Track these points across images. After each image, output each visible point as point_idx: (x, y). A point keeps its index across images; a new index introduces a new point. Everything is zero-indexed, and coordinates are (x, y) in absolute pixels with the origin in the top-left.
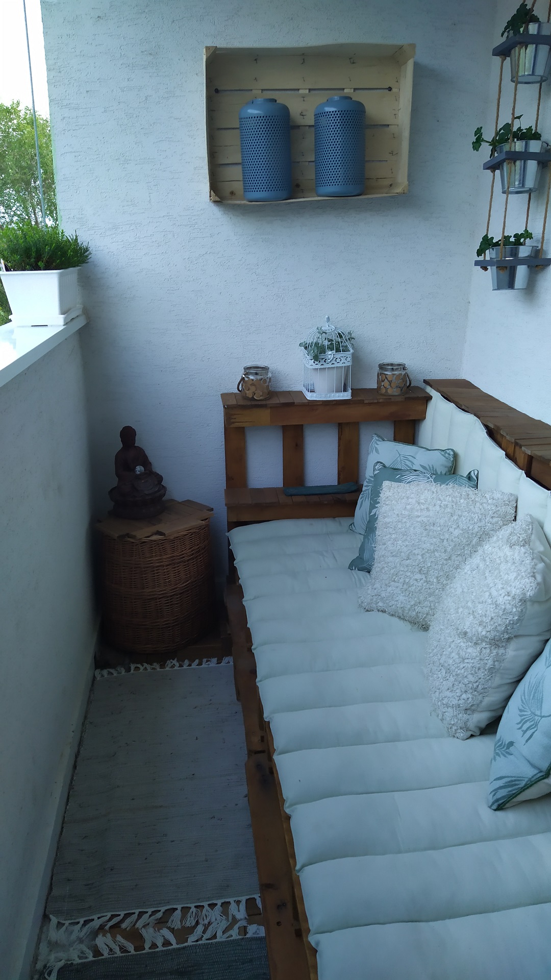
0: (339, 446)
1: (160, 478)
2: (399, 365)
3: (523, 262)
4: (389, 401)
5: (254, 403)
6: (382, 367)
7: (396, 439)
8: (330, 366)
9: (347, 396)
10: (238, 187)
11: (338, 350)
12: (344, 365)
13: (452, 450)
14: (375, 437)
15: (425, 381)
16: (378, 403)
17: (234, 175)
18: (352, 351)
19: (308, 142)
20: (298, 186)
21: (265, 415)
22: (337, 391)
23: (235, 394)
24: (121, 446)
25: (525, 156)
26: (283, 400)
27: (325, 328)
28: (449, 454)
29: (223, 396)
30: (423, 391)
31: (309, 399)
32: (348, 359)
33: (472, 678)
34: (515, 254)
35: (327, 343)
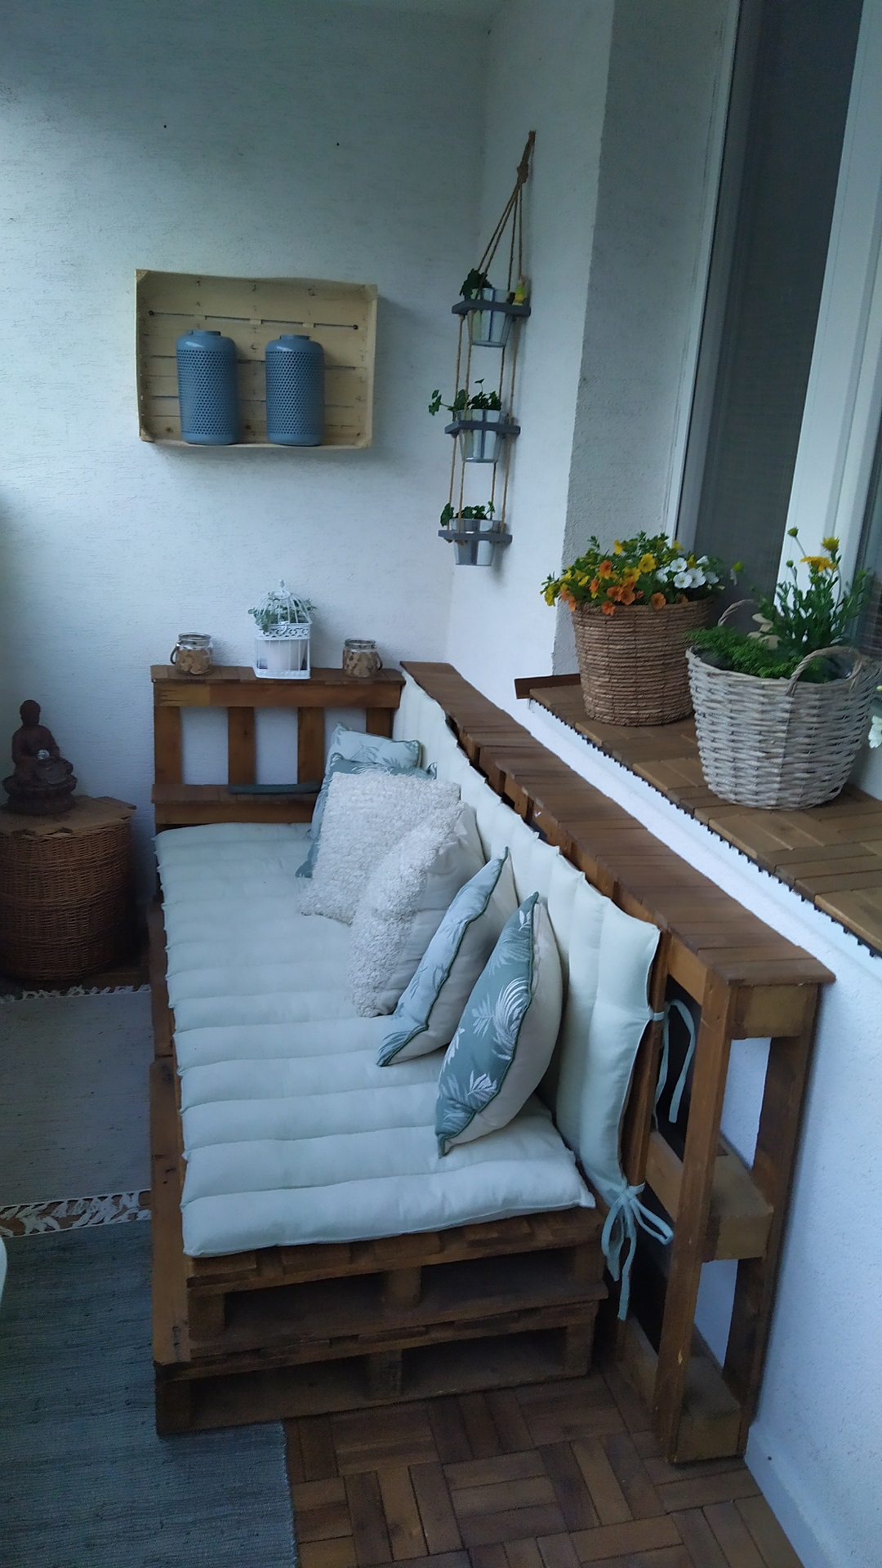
0: (299, 736)
1: (69, 767)
2: (368, 642)
3: (484, 536)
4: (354, 683)
5: (189, 678)
6: (349, 643)
7: (370, 730)
8: (283, 638)
9: (305, 675)
10: (175, 423)
11: (293, 621)
12: (300, 638)
13: (418, 742)
14: (339, 727)
15: (402, 664)
16: (342, 686)
17: (170, 411)
18: (310, 623)
19: (259, 381)
20: (248, 427)
21: (203, 693)
22: (294, 669)
23: (168, 667)
24: (21, 724)
25: (484, 426)
26: (226, 677)
27: (279, 593)
28: (414, 746)
29: (153, 668)
30: (400, 674)
31: (258, 676)
32: (306, 632)
33: (380, 955)
34: (476, 528)
35: (280, 611)
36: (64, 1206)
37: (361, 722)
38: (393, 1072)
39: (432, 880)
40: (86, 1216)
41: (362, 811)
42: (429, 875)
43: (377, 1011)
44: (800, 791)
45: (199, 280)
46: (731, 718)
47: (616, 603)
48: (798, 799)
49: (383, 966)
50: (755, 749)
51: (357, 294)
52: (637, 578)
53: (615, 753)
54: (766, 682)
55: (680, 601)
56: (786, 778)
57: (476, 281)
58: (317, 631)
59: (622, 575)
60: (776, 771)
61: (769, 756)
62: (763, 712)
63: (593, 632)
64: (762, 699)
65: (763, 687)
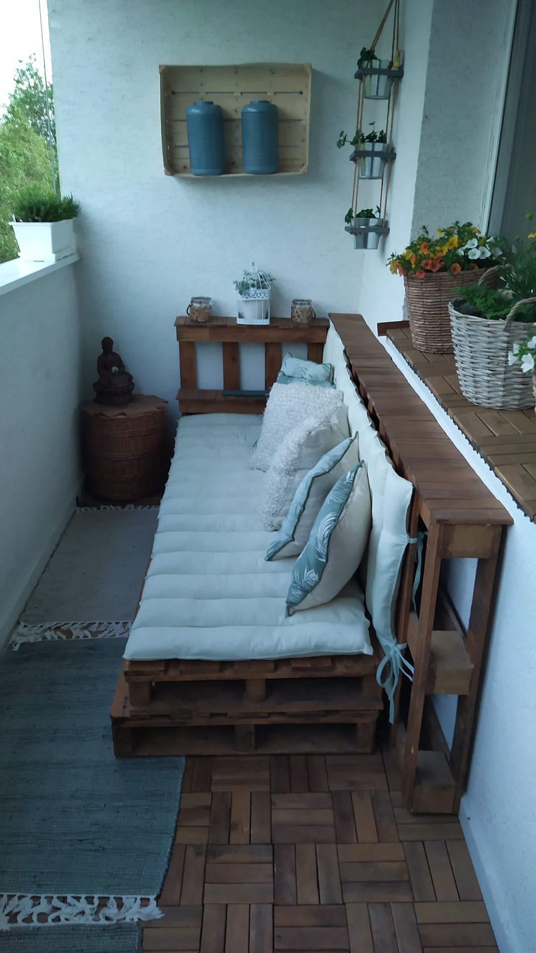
0: (265, 361)
1: (130, 377)
2: (307, 301)
4: (297, 327)
5: (197, 324)
6: (295, 302)
7: (309, 358)
8: (253, 299)
9: (266, 322)
10: (187, 162)
11: (259, 288)
12: (263, 299)
13: (331, 365)
14: (290, 356)
15: (328, 315)
16: (289, 329)
17: (184, 155)
18: (271, 289)
19: (238, 133)
20: (233, 163)
21: (205, 333)
22: (260, 318)
23: (186, 317)
24: (102, 351)
25: (373, 154)
26: (219, 323)
27: (251, 270)
28: (328, 367)
29: (178, 318)
30: (328, 321)
31: (238, 323)
32: (267, 295)
33: (276, 495)
34: (367, 224)
35: (250, 282)
36: (96, 625)
37: (304, 352)
38: (273, 564)
39: (305, 451)
40: (107, 632)
41: (285, 407)
42: (304, 447)
43: (274, 528)
44: (518, 397)
45: (201, 70)
46: (471, 347)
47: (427, 271)
48: (517, 403)
49: (278, 501)
50: (485, 368)
51: (298, 70)
52: (444, 253)
53: (418, 372)
54: (490, 322)
55: (473, 268)
56: (508, 388)
57: (368, 55)
58: (276, 296)
59: (434, 252)
60: (500, 383)
61: (494, 373)
62: (490, 343)
63: (414, 290)
64: (488, 334)
65: (488, 326)
